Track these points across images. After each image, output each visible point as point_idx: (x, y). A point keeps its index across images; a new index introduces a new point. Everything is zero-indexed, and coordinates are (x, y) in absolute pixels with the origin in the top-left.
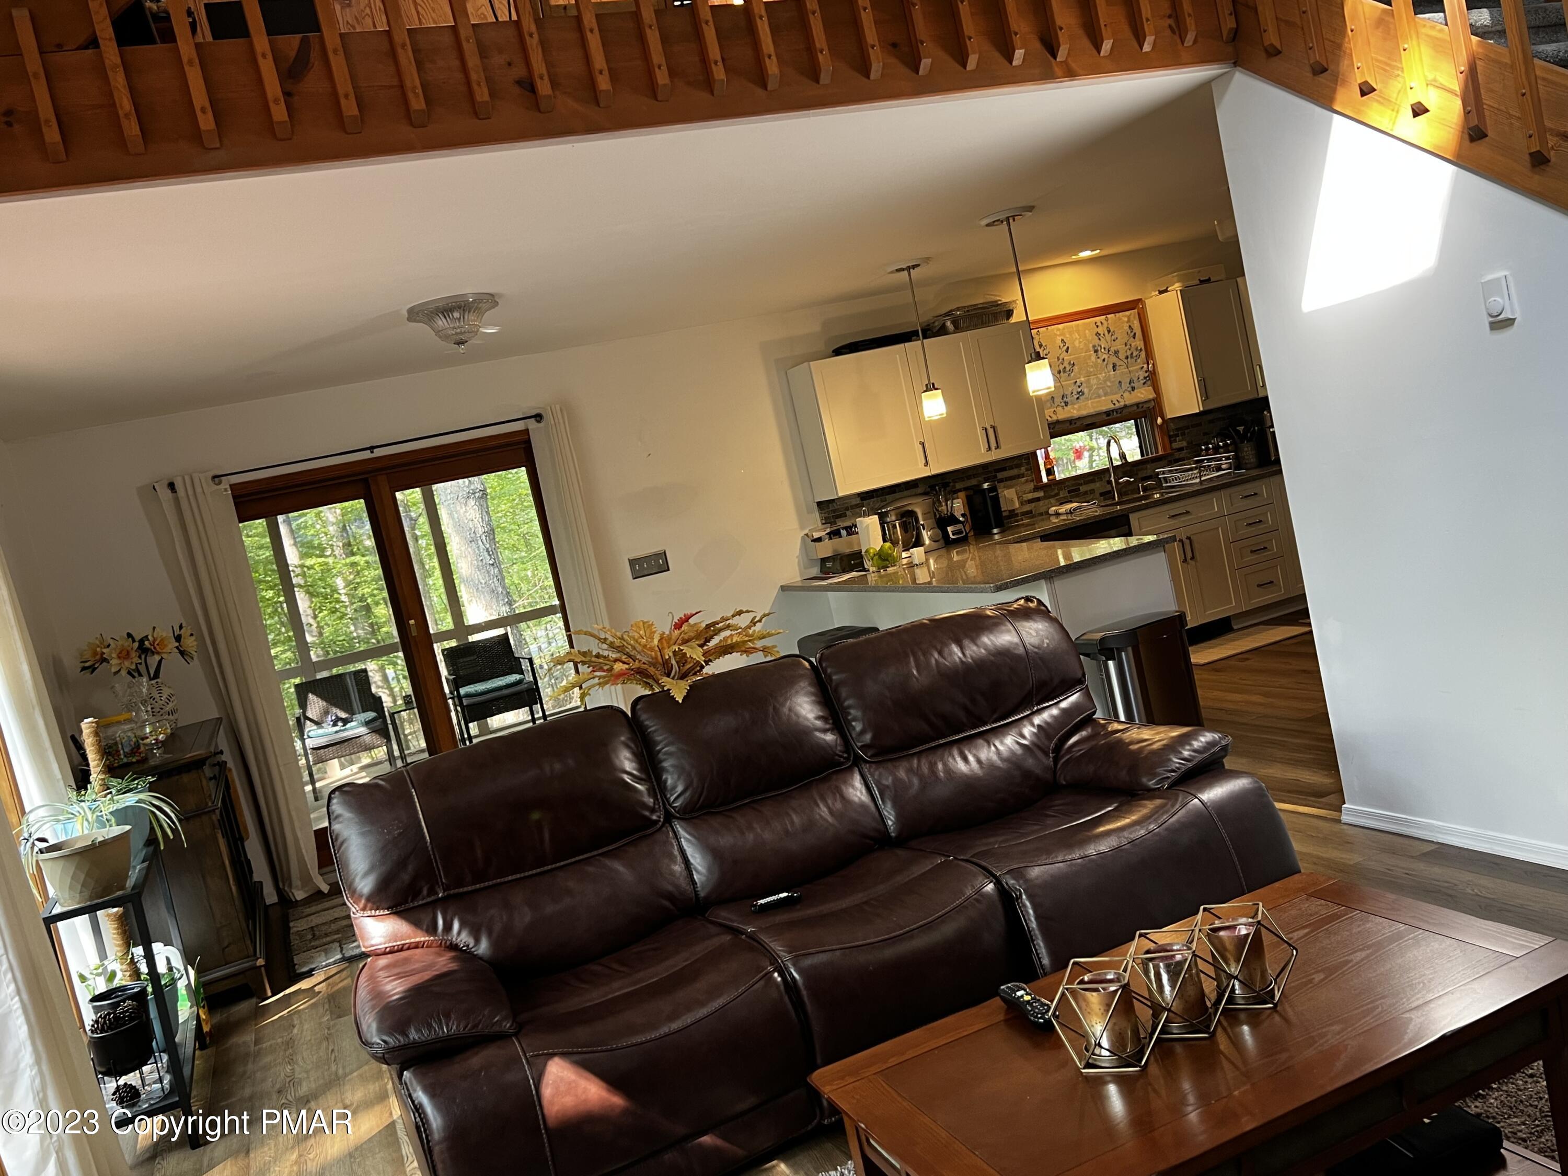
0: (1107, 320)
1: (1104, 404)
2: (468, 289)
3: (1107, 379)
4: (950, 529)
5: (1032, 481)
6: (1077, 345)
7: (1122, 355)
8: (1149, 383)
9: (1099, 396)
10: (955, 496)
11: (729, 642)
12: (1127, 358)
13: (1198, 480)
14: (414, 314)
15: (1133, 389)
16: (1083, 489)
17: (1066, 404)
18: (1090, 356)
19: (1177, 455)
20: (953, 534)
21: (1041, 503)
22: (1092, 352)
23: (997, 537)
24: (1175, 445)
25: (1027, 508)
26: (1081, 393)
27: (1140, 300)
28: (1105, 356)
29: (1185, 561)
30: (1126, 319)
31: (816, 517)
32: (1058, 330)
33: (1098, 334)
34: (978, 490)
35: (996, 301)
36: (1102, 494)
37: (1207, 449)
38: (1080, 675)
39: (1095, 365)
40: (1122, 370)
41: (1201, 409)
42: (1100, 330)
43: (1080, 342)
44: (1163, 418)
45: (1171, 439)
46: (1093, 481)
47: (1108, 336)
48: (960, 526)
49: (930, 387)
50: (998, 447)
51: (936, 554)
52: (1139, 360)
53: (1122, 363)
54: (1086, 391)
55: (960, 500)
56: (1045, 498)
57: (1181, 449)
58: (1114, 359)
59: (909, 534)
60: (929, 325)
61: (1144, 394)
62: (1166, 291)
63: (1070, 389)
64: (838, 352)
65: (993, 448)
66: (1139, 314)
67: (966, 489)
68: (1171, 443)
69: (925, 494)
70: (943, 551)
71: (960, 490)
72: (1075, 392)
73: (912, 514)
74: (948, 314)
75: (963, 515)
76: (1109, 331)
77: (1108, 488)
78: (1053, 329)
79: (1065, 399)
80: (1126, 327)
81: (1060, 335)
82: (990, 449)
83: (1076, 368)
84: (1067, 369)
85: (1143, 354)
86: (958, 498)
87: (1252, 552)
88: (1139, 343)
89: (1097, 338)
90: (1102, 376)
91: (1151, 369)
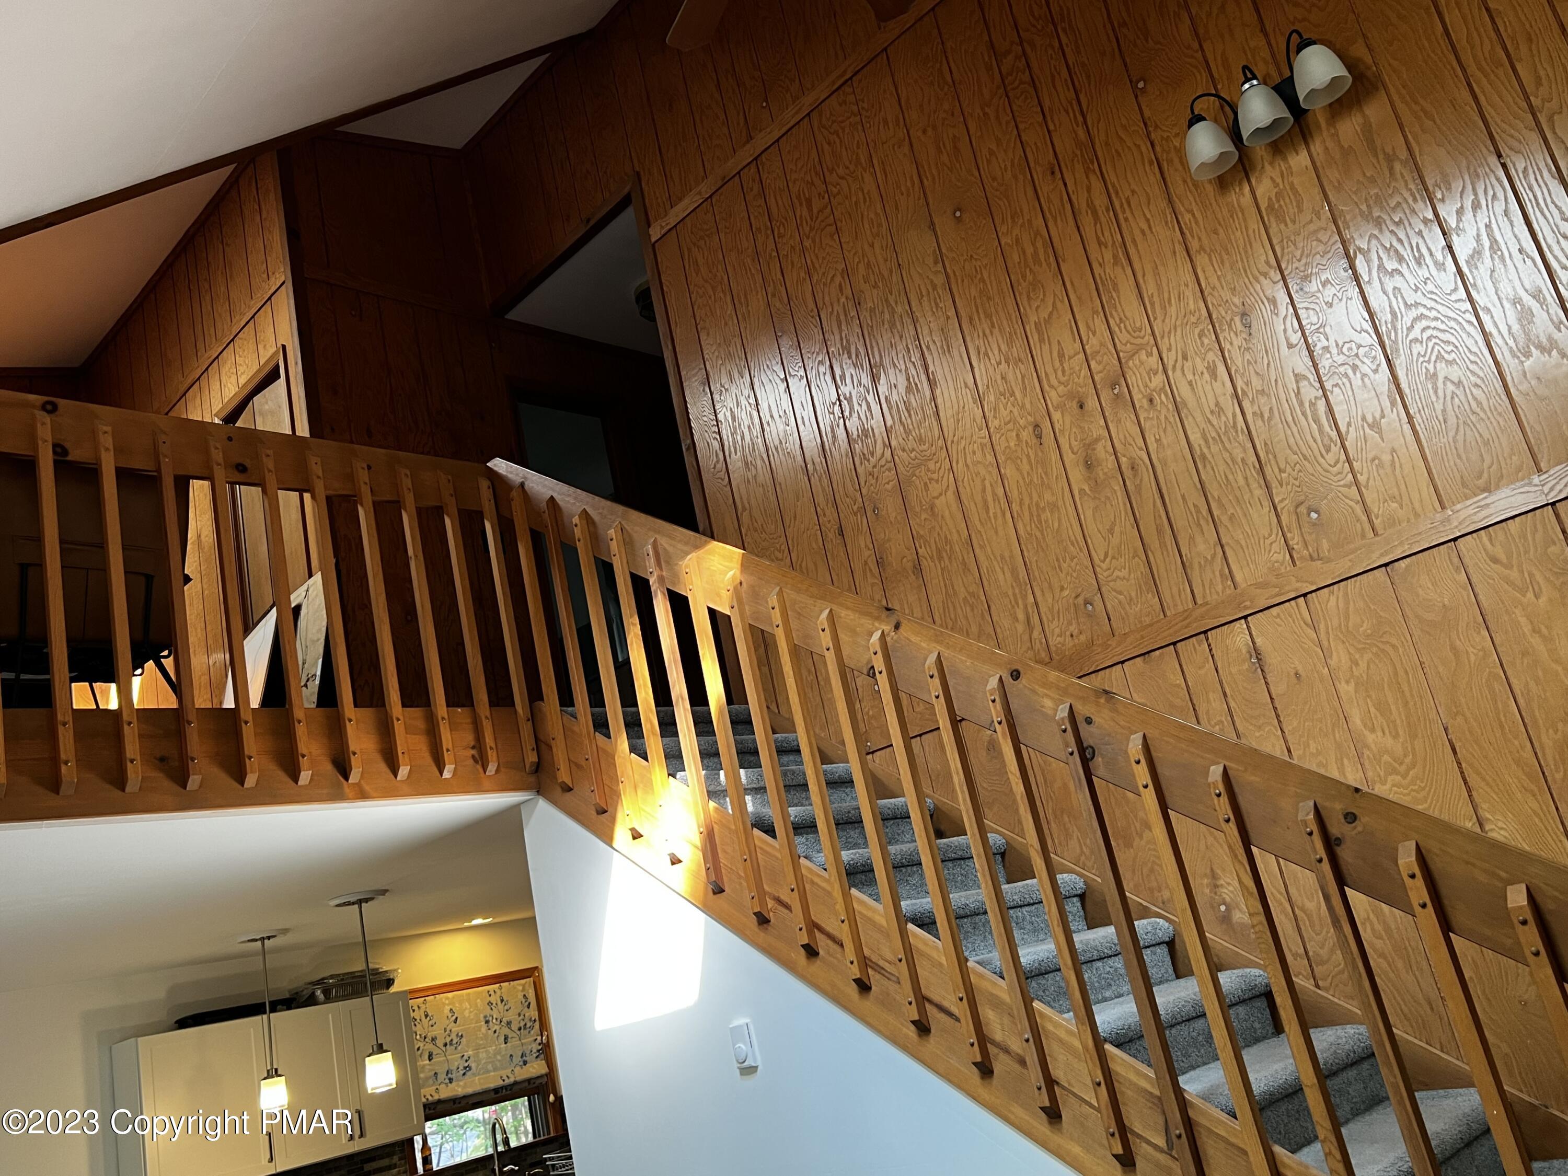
0: (500, 988)
1: (493, 1081)
3: (497, 1052)
5: (406, 1172)
6: (467, 1015)
7: (515, 1027)
8: (542, 1056)
9: (488, 1072)
12: (520, 1029)
15: (525, 1063)
17: (450, 1081)
18: (481, 1026)
22: (483, 1023)
26: (468, 1068)
27: (536, 968)
28: (497, 1027)
30: (521, 988)
32: (447, 998)
33: (490, 1003)
35: (377, 969)
39: (486, 1036)
40: (513, 1042)
42: (492, 999)
43: (471, 1012)
44: (554, 1096)
46: (476, 1170)
47: (500, 1006)
49: (273, 1073)
50: (360, 1137)
52: (532, 1032)
53: (515, 1035)
54: (473, 1065)
58: (506, 1031)
60: (297, 993)
61: (537, 1068)
63: (456, 1064)
64: (183, 1024)
65: (357, 1137)
66: (534, 983)
72: (461, 1068)
74: (320, 982)
76: (502, 1001)
78: (441, 999)
79: (450, 1075)
80: (520, 996)
81: (448, 1005)
82: (353, 1138)
83: (464, 1040)
84: (454, 1042)
85: (537, 1024)
88: (533, 1013)
89: (489, 1008)
90: (492, 1049)
91: (544, 1041)
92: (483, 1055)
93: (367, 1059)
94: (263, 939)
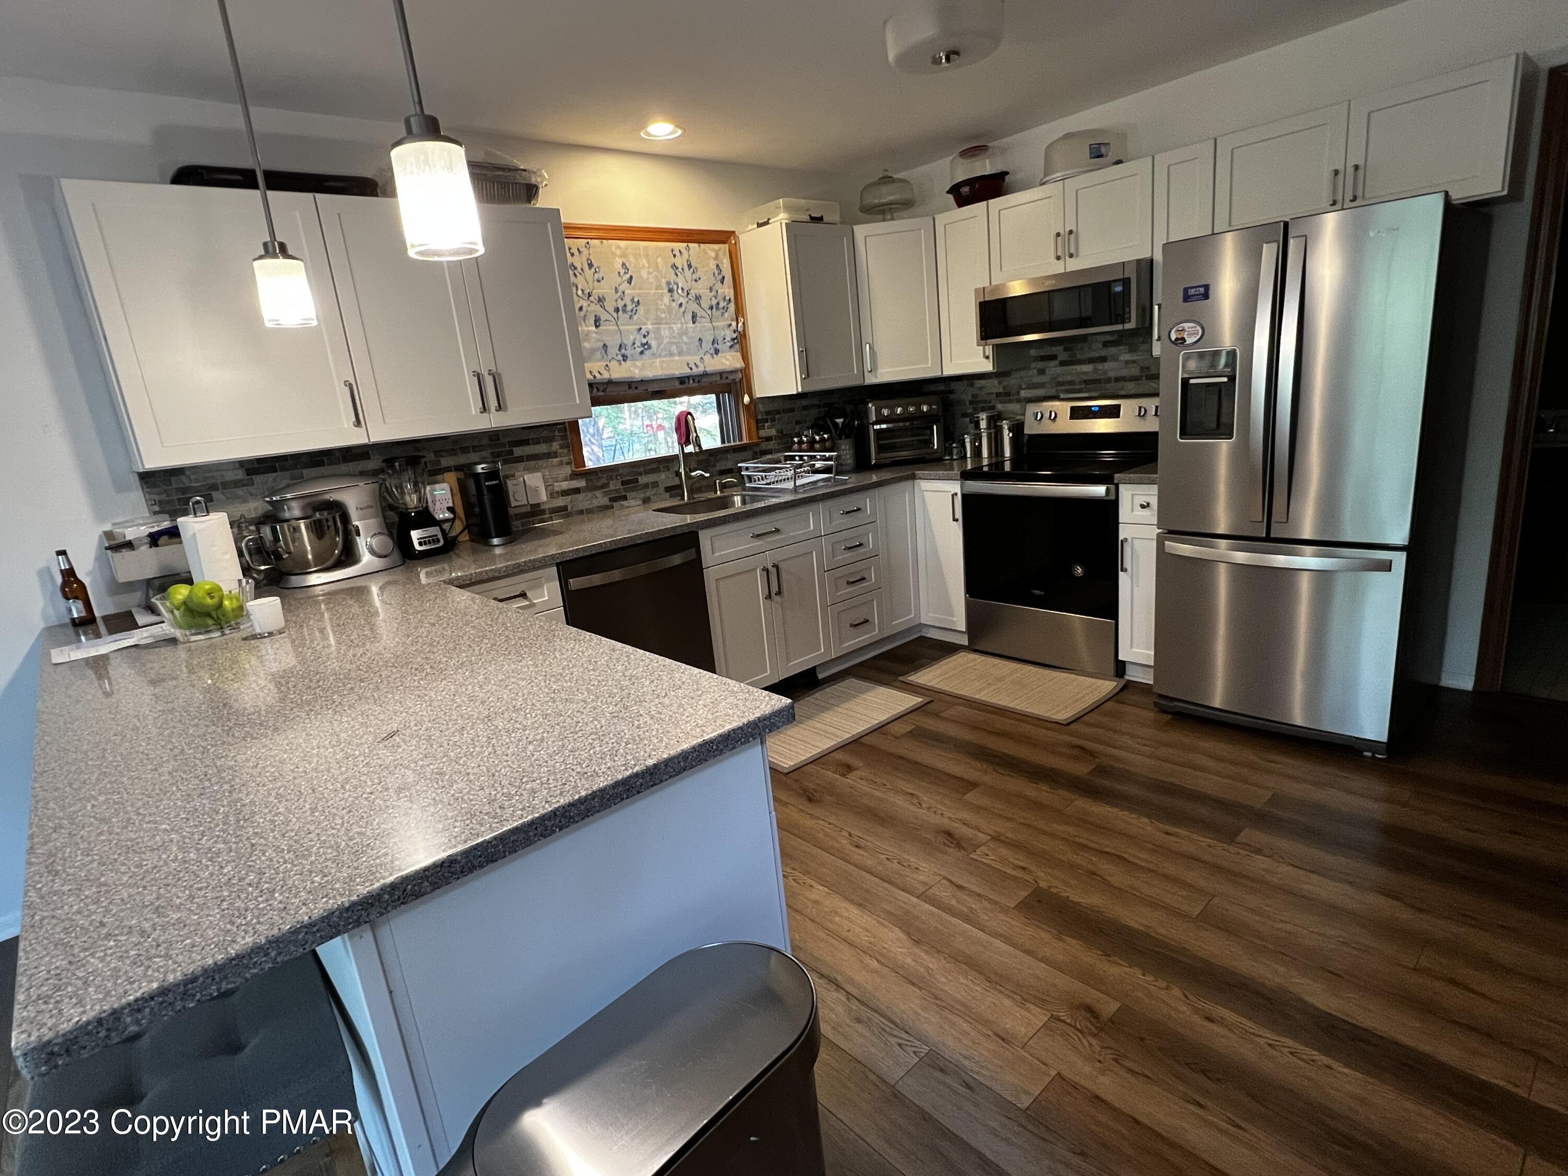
0: (688, 249)
1: (677, 367)
3: (684, 333)
4: (415, 535)
5: (569, 463)
6: (645, 276)
7: (705, 304)
8: (737, 347)
9: (671, 354)
12: (711, 308)
13: (790, 485)
15: (717, 351)
16: (643, 480)
17: (625, 358)
18: (662, 295)
19: (764, 446)
20: (420, 544)
21: (581, 497)
22: (666, 291)
24: (763, 433)
25: (560, 502)
27: (732, 232)
28: (683, 300)
29: (769, 597)
30: (713, 255)
31: (136, 497)
32: (619, 247)
33: (674, 266)
36: (668, 489)
37: (801, 442)
39: (669, 310)
40: (704, 323)
41: (800, 390)
42: (679, 262)
43: (649, 273)
44: (751, 396)
45: (759, 424)
46: (656, 470)
47: (688, 273)
49: (275, 251)
50: (499, 408)
52: (726, 315)
53: (703, 313)
54: (653, 343)
56: (588, 489)
57: (769, 439)
58: (694, 307)
61: (729, 361)
62: (767, 223)
63: (632, 338)
64: (180, 177)
65: (493, 409)
66: (730, 252)
68: (758, 429)
70: (399, 575)
71: (448, 469)
72: (638, 344)
73: (339, 509)
75: (450, 509)
76: (690, 266)
77: (676, 481)
78: (611, 245)
79: (623, 351)
80: (712, 265)
81: (620, 257)
82: (484, 409)
83: (641, 309)
84: (629, 308)
85: (732, 307)
86: (444, 481)
87: (848, 583)
88: (727, 291)
89: (673, 272)
90: (677, 327)
91: (740, 328)
92: (665, 332)
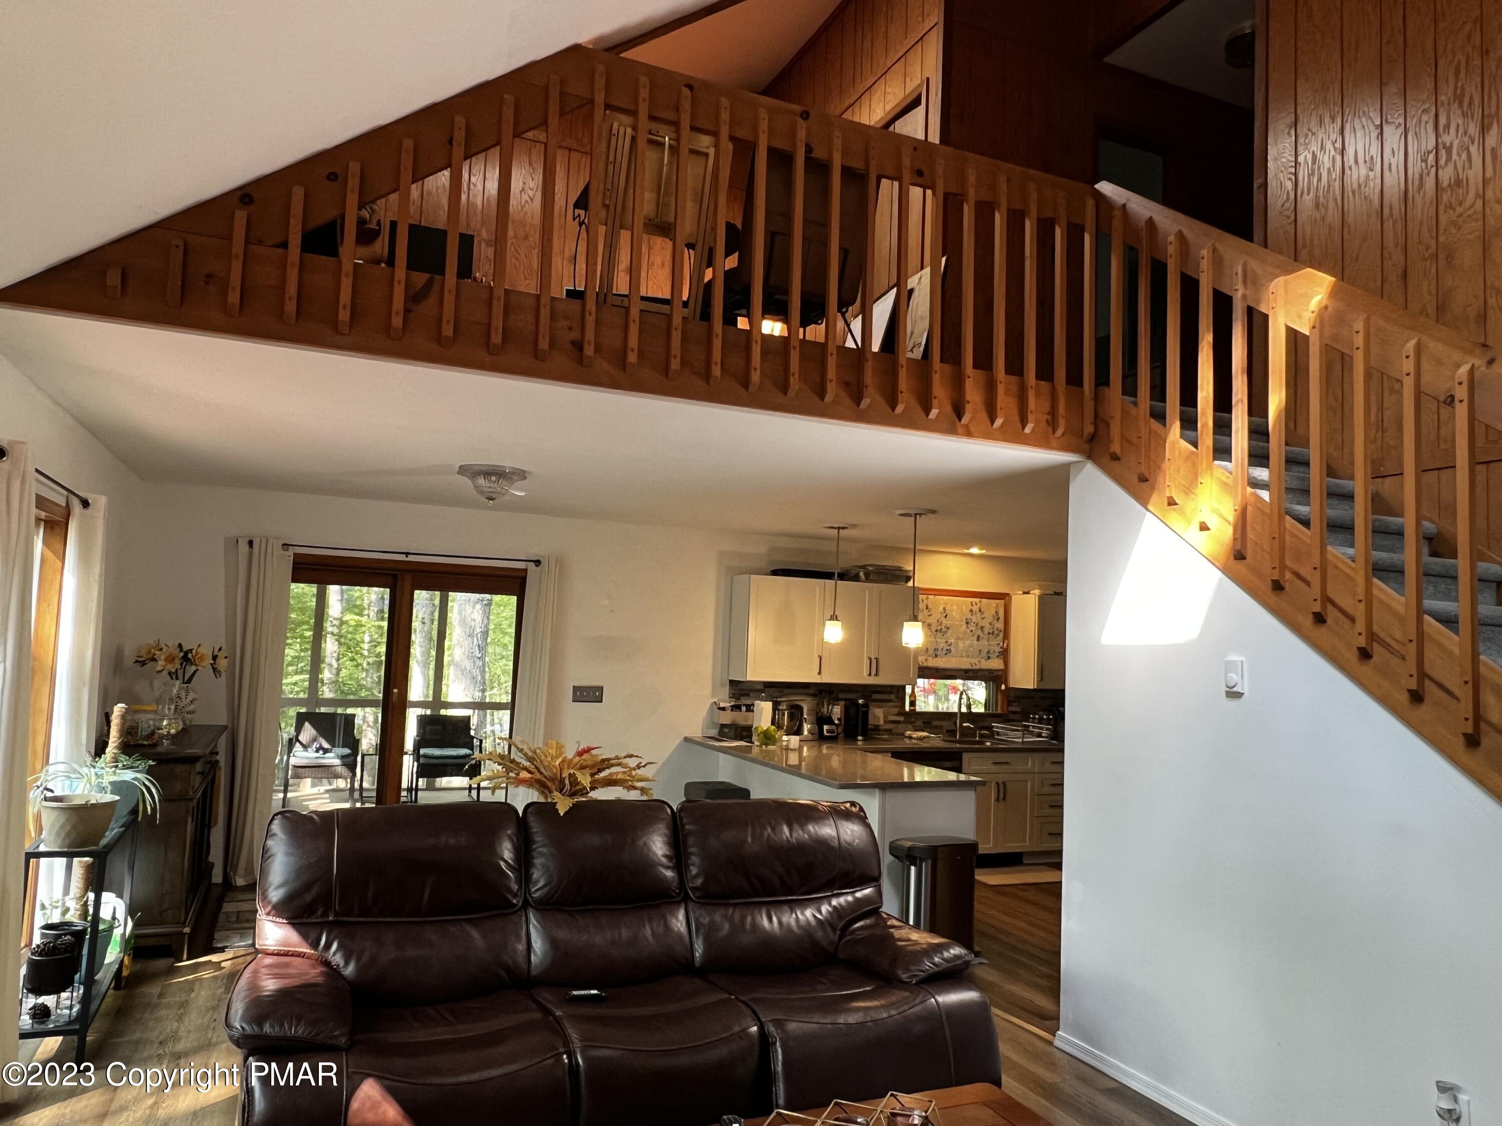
0: (980, 602)
1: (965, 664)
2: (507, 463)
3: (971, 646)
4: (826, 727)
5: (897, 707)
7: (986, 632)
8: (1002, 657)
9: (962, 656)
10: (837, 703)
11: (614, 777)
12: (989, 633)
13: (1020, 740)
14: (463, 470)
15: (989, 658)
16: (935, 723)
17: (936, 656)
18: (961, 625)
19: (1012, 717)
20: (827, 732)
21: (900, 726)
22: (964, 623)
23: (860, 743)
24: (1012, 709)
25: (889, 726)
26: (949, 651)
27: (1008, 594)
28: (973, 628)
29: (998, 800)
30: (995, 605)
31: (726, 690)
32: (943, 600)
33: (971, 611)
34: (854, 702)
35: (900, 567)
36: (948, 731)
37: (1034, 718)
38: (876, 874)
39: (965, 633)
40: (983, 642)
41: (1036, 687)
42: (975, 608)
43: (957, 613)
44: (1006, 686)
45: (1010, 703)
46: (944, 720)
47: (979, 615)
48: (834, 727)
49: (834, 618)
50: (876, 675)
51: (812, 743)
52: (998, 638)
53: (984, 636)
54: (953, 650)
55: (839, 707)
56: (905, 722)
57: (1014, 713)
58: (979, 632)
59: (792, 723)
60: (847, 571)
61: (996, 664)
62: (1028, 593)
63: (942, 645)
64: (775, 573)
65: (873, 674)
66: (1005, 604)
67: (846, 700)
68: (1008, 706)
69: (814, 695)
70: (816, 743)
71: (841, 700)
72: (945, 649)
73: (800, 709)
74: (863, 567)
75: (839, 719)
76: (980, 611)
77: (953, 728)
78: (939, 599)
79: (935, 653)
80: (994, 612)
81: (943, 604)
82: (870, 675)
83: (950, 632)
84: (943, 630)
85: (1001, 635)
86: (838, 705)
87: (1051, 806)
88: (1000, 625)
89: (970, 613)
90: (967, 642)
91: (1005, 647)
92: (961, 645)
93: (905, 623)
94: (839, 528)
